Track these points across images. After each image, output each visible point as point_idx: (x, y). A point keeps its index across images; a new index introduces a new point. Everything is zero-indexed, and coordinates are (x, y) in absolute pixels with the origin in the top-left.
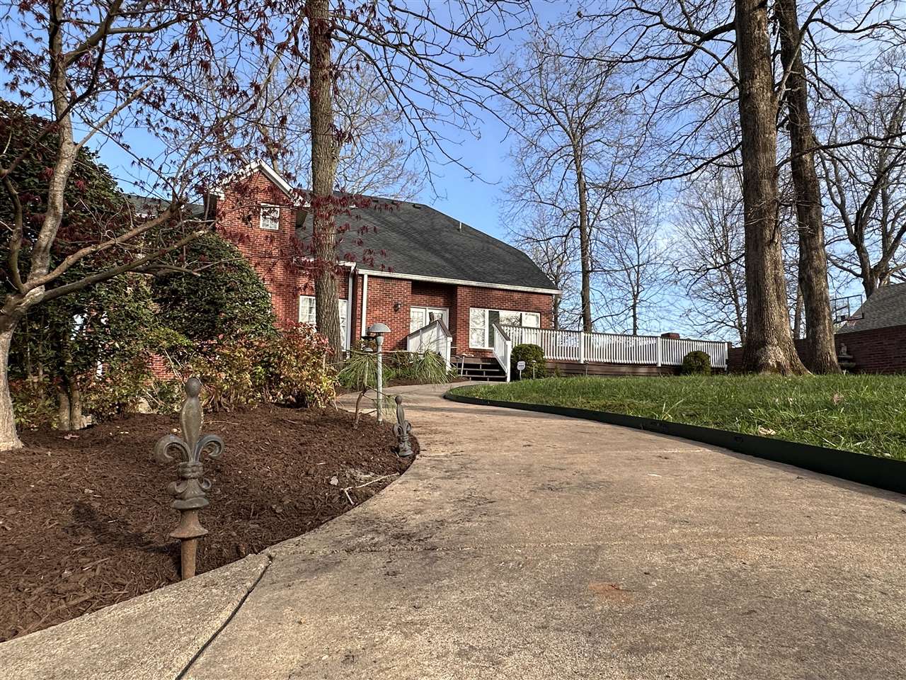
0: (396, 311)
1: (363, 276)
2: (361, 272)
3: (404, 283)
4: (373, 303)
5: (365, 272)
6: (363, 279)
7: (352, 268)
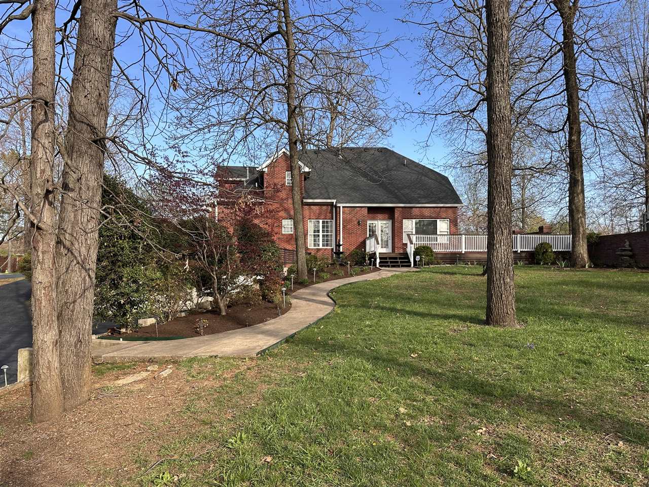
0: (359, 225)
2: (339, 205)
3: (363, 209)
4: (346, 222)
6: (340, 209)
7: (334, 204)
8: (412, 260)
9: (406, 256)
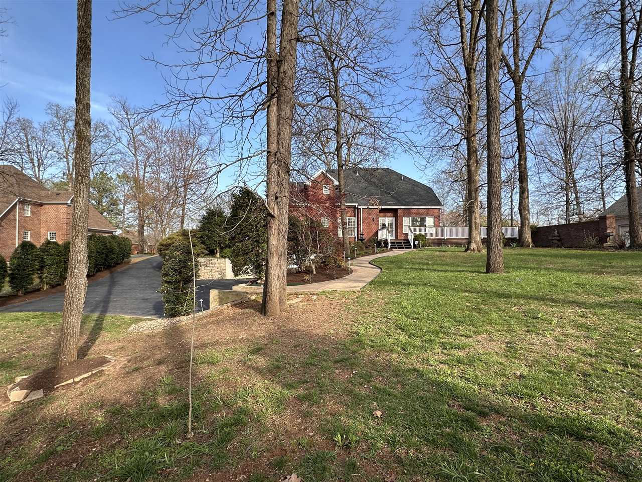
0: (374, 220)
2: (359, 207)
3: (377, 210)
4: (365, 219)
5: (361, 207)
6: (360, 210)
7: (357, 206)
8: (412, 244)
9: (408, 241)
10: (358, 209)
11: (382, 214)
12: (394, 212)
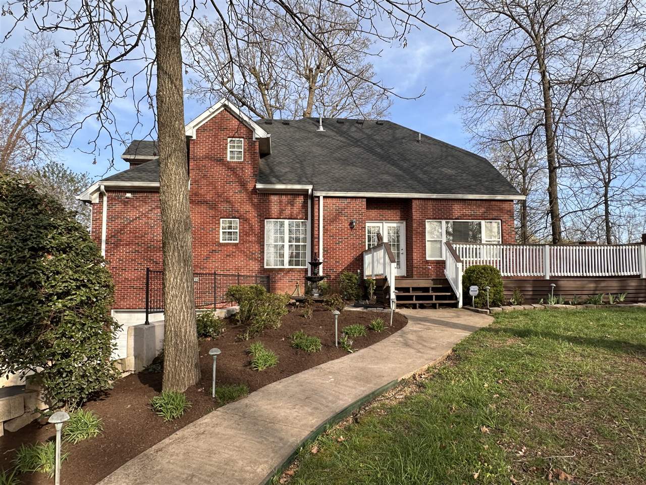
0: (352, 228)
1: (319, 197)
2: (317, 194)
3: (358, 201)
4: (329, 221)
5: (321, 194)
6: (319, 200)
7: (310, 192)
8: (459, 293)
10: (313, 197)
11: (373, 213)
12: (403, 208)
